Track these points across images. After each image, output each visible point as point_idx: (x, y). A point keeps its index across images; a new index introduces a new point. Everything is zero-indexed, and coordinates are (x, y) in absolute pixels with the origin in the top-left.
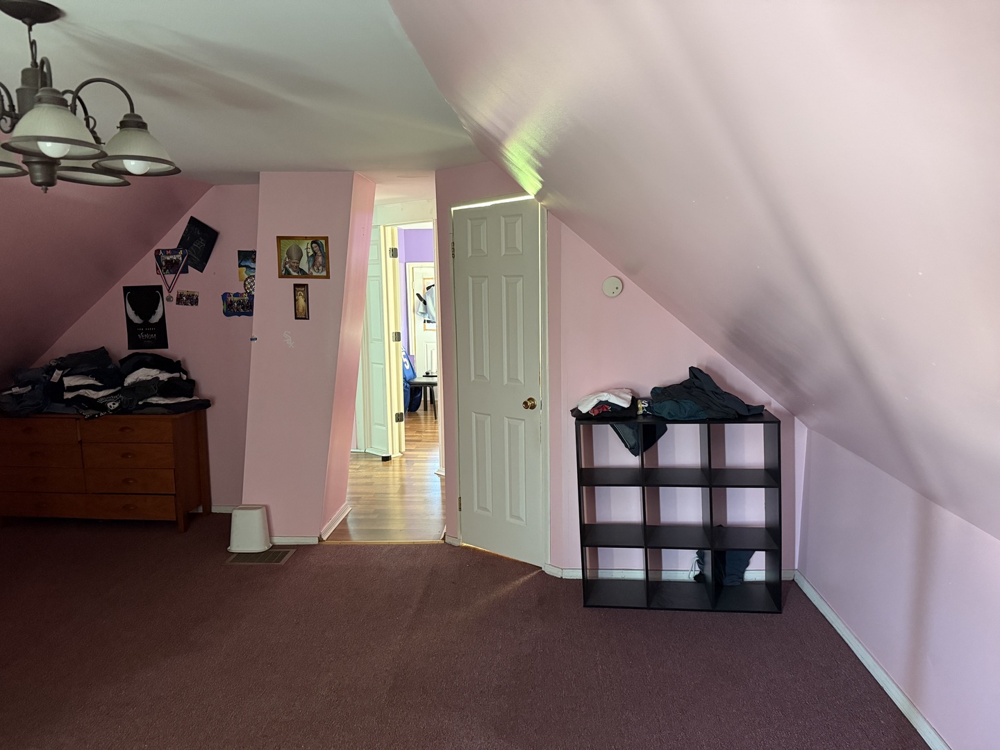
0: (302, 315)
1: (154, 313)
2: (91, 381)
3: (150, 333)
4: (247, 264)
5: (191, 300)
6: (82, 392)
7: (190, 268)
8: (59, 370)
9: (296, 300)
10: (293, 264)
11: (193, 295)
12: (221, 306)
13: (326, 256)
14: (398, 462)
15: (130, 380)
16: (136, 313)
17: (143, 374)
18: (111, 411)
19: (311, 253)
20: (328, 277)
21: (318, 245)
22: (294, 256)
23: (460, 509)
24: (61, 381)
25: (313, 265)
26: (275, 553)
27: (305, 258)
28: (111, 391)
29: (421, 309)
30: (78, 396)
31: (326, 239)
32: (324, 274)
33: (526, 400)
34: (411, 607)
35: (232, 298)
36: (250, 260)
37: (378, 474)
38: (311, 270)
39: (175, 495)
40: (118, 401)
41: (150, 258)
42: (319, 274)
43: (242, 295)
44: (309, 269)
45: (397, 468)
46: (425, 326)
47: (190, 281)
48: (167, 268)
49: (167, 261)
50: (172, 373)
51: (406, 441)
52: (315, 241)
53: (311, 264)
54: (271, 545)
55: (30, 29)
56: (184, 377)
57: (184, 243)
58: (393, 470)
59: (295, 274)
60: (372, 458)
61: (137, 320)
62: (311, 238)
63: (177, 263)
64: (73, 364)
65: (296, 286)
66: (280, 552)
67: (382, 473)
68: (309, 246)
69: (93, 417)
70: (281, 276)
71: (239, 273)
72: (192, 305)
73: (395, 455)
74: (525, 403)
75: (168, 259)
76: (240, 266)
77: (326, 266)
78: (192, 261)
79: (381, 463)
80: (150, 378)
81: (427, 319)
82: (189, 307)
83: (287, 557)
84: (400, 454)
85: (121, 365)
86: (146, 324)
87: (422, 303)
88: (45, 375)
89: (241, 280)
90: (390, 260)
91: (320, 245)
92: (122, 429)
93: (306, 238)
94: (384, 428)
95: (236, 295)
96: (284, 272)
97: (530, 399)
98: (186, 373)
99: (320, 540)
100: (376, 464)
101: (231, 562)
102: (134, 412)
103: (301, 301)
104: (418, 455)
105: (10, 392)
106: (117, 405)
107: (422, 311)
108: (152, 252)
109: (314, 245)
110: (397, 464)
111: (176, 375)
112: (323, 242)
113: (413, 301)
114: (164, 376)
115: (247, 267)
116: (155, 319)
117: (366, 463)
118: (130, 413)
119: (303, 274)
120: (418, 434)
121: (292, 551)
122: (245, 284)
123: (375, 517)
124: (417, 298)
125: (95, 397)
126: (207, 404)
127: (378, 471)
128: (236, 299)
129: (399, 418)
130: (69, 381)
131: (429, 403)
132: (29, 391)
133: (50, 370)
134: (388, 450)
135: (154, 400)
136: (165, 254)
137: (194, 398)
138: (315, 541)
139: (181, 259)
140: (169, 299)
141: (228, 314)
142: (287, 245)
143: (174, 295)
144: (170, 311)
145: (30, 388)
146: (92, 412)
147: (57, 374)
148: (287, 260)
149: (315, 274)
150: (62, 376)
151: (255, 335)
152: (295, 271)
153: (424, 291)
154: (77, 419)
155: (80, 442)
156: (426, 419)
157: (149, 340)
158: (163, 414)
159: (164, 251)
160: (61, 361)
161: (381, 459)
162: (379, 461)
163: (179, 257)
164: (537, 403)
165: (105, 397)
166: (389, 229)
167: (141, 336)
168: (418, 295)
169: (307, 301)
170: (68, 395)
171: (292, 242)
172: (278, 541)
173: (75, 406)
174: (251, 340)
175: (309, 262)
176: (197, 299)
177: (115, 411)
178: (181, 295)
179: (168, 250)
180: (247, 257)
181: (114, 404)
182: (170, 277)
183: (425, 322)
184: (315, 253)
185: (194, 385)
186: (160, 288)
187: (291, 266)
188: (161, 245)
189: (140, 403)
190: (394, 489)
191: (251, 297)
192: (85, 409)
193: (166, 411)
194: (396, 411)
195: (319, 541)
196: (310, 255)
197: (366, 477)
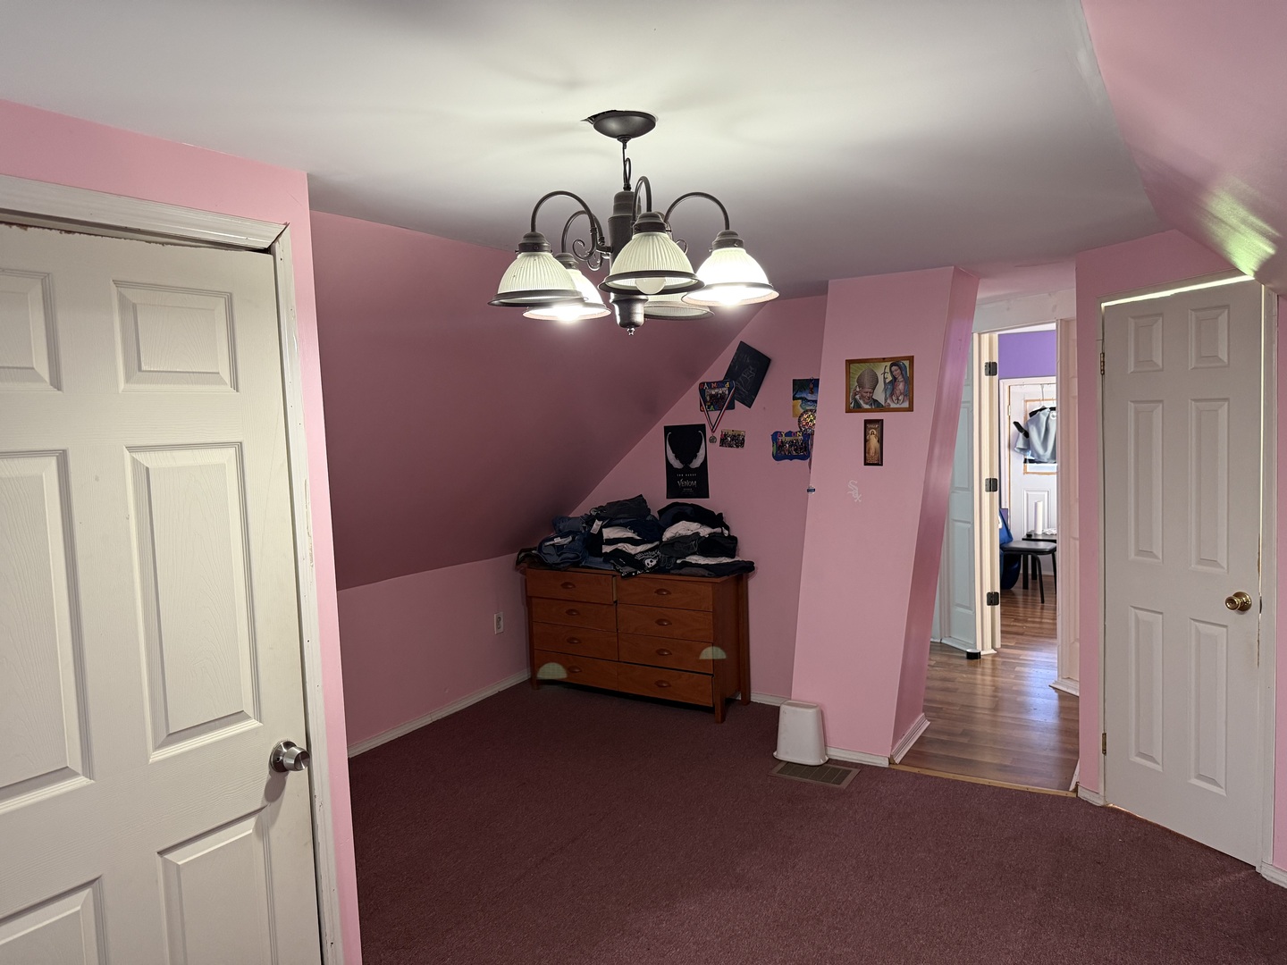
0: (874, 459)
1: (696, 456)
2: (630, 534)
3: (690, 479)
4: (804, 395)
5: (735, 441)
6: (620, 546)
7: (737, 403)
8: (599, 520)
9: (866, 441)
10: (865, 394)
11: (739, 435)
12: (770, 448)
13: (909, 382)
14: (990, 662)
15: (669, 534)
16: (677, 457)
17: (683, 528)
18: (649, 569)
19: (890, 378)
20: (910, 409)
21: (900, 368)
22: (867, 382)
23: (1104, 751)
24: (600, 532)
25: (892, 395)
26: (832, 770)
27: (881, 386)
28: (650, 546)
29: (1020, 444)
30: (617, 549)
31: (911, 359)
32: (906, 405)
33: (1231, 595)
34: (1034, 888)
35: (784, 438)
36: (807, 391)
37: (961, 677)
38: (888, 401)
39: (712, 675)
40: (655, 558)
41: (694, 392)
42: (898, 406)
43: (795, 434)
44: (886, 400)
45: (988, 671)
46: (1025, 467)
47: (736, 419)
48: (712, 404)
49: (711, 396)
50: (713, 528)
51: (1002, 632)
52: (895, 362)
53: (888, 393)
54: (827, 758)
55: (625, 147)
56: (726, 532)
57: (731, 374)
58: (983, 674)
59: (867, 407)
60: (952, 652)
61: (677, 464)
62: (891, 359)
63: (723, 397)
64: (612, 513)
65: (867, 422)
66: (839, 770)
67: (969, 676)
68: (888, 370)
69: (629, 575)
70: (848, 411)
71: (794, 407)
72: (738, 447)
73: (987, 651)
74: (1230, 600)
75: (713, 393)
76: (794, 398)
77: (909, 394)
78: (740, 394)
79: (965, 662)
80: (690, 533)
81: (1029, 457)
82: (734, 450)
83: (850, 777)
84: (993, 652)
85: (660, 516)
86: (687, 469)
87: (1021, 435)
88: (584, 525)
89: (794, 415)
90: (986, 379)
91: (902, 368)
92: (658, 591)
93: (884, 360)
94: (971, 612)
95: (789, 434)
96: (852, 405)
97: (1238, 595)
98: (727, 528)
99: (891, 761)
100: (958, 662)
101: (778, 772)
102: (672, 572)
103: (874, 441)
104: (1020, 655)
105: (552, 543)
106: (654, 562)
107: (1021, 447)
108: (697, 385)
109: (894, 368)
110: (988, 665)
111: (718, 530)
112: (907, 363)
113: (1009, 431)
114: (705, 531)
115: (803, 399)
116: (696, 463)
117: (944, 659)
118: (667, 572)
119: (878, 407)
120: (1017, 624)
121: (857, 771)
122: (799, 421)
123: (965, 740)
124: (1014, 428)
125: (633, 552)
126: (749, 567)
127: (962, 672)
128: (788, 439)
129: (992, 599)
130: (609, 533)
131: (1030, 577)
132: (570, 542)
133: (590, 521)
134: (975, 643)
135: (694, 559)
136: (710, 388)
137: (736, 559)
138: (885, 764)
139: (727, 392)
140: (713, 440)
141: (777, 457)
142: (857, 371)
143: (718, 435)
144: (713, 454)
145: (570, 538)
146: (629, 569)
147: (597, 524)
148: (858, 389)
149: (893, 406)
150: (602, 527)
151: (812, 486)
152: (867, 404)
153: (1025, 418)
154: (614, 576)
155: (616, 602)
156: (1025, 602)
157: (689, 487)
158: (704, 576)
159: (709, 384)
160: (601, 511)
161: (965, 655)
162: (962, 658)
163: (725, 390)
164: (1254, 601)
165: (643, 552)
166: (986, 337)
167: (681, 483)
168: (1016, 424)
169: (881, 441)
170: (607, 549)
171: (864, 366)
172: (837, 753)
173: (612, 561)
174: (809, 491)
175: (885, 390)
176: (743, 439)
177: (654, 570)
178: (725, 435)
179: (714, 383)
180: (806, 388)
181: (651, 561)
182: (714, 415)
183: (1025, 462)
184: (895, 379)
185: (737, 543)
186: (703, 427)
187: (862, 397)
188: (706, 377)
189: (679, 561)
190: (983, 702)
191: (808, 436)
192: (623, 566)
193: (706, 573)
194: (987, 590)
195: (890, 763)
196: (887, 381)
197: (944, 680)
